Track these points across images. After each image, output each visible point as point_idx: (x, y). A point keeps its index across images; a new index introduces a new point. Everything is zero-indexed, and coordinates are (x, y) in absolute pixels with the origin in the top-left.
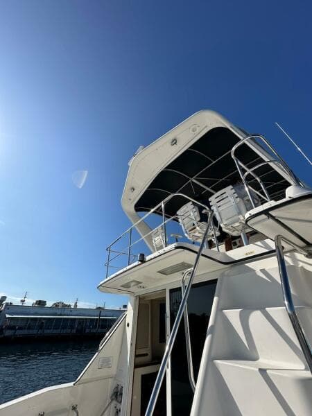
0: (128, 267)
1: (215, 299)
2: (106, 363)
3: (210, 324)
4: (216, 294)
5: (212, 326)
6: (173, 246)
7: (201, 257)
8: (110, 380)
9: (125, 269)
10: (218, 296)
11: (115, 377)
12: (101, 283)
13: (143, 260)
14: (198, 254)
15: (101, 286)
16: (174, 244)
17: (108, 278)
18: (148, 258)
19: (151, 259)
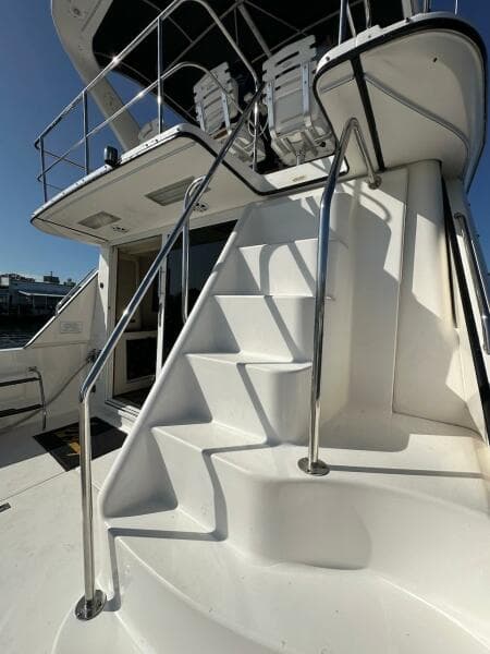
0: (87, 178)
1: (233, 235)
2: (72, 327)
3: (218, 262)
4: (235, 228)
5: (220, 264)
6: (174, 130)
7: (221, 166)
8: (82, 346)
9: (80, 182)
10: (238, 231)
11: (90, 343)
12: (36, 213)
13: (114, 162)
14: (219, 158)
15: (36, 217)
16: (177, 126)
17: (49, 203)
18: (125, 157)
19: (132, 160)
